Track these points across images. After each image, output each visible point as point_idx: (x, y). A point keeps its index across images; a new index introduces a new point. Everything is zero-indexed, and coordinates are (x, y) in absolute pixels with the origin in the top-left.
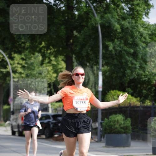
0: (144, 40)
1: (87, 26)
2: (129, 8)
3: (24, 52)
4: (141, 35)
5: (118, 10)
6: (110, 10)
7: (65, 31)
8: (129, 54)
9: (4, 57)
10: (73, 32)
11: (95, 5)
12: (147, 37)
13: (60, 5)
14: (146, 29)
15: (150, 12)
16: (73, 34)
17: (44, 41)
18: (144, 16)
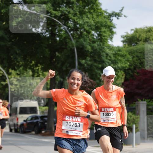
0: (109, 58)
1: (66, 48)
2: (98, 34)
3: (18, 69)
4: (107, 55)
5: (90, 36)
6: (83, 36)
7: (49, 52)
8: (98, 68)
9: (3, 73)
10: (55, 53)
11: (72, 32)
12: (112, 56)
13: (45, 33)
14: (111, 50)
15: (113, 37)
16: (56, 55)
17: (34, 61)
18: (109, 41)
